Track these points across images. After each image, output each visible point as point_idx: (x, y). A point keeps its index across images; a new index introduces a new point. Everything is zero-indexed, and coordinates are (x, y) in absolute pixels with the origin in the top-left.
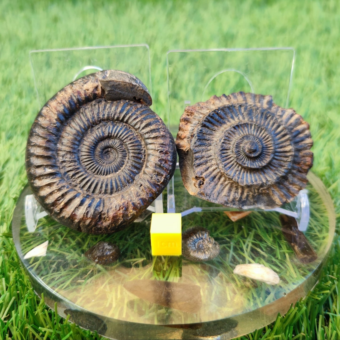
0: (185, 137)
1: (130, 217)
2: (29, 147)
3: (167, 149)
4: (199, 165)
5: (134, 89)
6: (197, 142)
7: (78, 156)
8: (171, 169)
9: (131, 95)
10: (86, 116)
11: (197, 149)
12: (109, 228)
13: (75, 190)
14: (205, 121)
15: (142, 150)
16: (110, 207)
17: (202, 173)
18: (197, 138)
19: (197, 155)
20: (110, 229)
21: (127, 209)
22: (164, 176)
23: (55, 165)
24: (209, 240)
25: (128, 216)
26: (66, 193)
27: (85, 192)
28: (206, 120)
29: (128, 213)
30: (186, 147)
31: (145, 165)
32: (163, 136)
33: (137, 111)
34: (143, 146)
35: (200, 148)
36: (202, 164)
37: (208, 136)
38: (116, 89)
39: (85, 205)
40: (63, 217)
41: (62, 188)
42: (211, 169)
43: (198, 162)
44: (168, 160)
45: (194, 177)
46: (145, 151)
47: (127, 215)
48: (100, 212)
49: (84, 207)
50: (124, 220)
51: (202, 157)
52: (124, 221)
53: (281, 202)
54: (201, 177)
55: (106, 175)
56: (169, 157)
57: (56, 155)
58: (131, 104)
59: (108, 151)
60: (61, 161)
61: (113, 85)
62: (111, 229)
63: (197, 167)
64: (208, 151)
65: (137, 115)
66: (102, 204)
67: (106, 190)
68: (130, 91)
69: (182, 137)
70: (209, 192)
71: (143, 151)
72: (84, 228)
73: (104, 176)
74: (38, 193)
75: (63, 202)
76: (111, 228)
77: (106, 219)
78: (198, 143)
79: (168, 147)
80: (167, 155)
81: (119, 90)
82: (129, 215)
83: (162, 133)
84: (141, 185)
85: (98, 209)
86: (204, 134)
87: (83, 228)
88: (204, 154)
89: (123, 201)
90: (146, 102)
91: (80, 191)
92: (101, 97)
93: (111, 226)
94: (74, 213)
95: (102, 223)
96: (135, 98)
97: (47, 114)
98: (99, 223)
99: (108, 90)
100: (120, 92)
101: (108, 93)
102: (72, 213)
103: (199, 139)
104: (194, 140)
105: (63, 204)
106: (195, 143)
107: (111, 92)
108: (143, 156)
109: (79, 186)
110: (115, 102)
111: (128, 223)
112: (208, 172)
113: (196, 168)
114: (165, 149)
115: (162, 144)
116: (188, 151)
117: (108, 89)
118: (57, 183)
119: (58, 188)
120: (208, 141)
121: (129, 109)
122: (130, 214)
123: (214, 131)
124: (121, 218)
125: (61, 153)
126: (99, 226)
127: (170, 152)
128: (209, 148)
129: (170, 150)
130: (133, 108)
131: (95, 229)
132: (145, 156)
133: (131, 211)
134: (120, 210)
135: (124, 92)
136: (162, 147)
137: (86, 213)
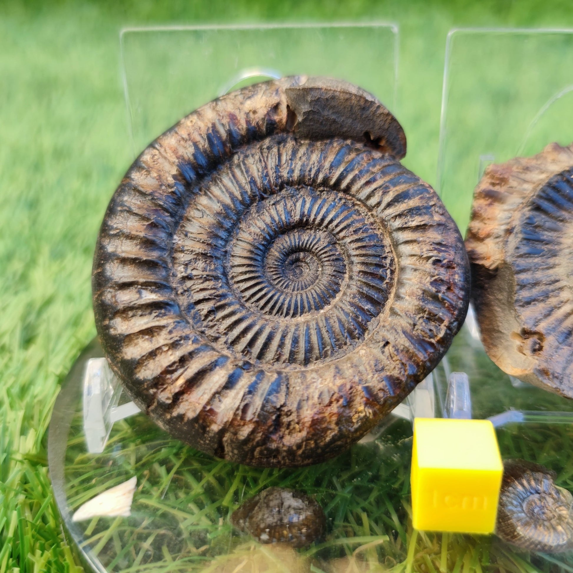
1: (356, 426)
2: (103, 239)
6: (522, 246)
18: (521, 236)
19: (523, 276)
21: (349, 404)
36: (534, 300)
37: (546, 233)
39: (240, 389)
40: (181, 417)
43: (525, 294)
51: (536, 284)
55: (294, 315)
62: (305, 456)
63: (523, 306)
64: (548, 268)
70: (558, 370)
74: (118, 352)
86: (537, 227)
88: (539, 275)
89: (339, 382)
97: (151, 164)
98: (274, 437)
104: (514, 241)
106: (517, 248)
112: (551, 319)
113: (522, 309)
120: (547, 244)
123: (562, 221)
125: (183, 257)
136: (440, 251)
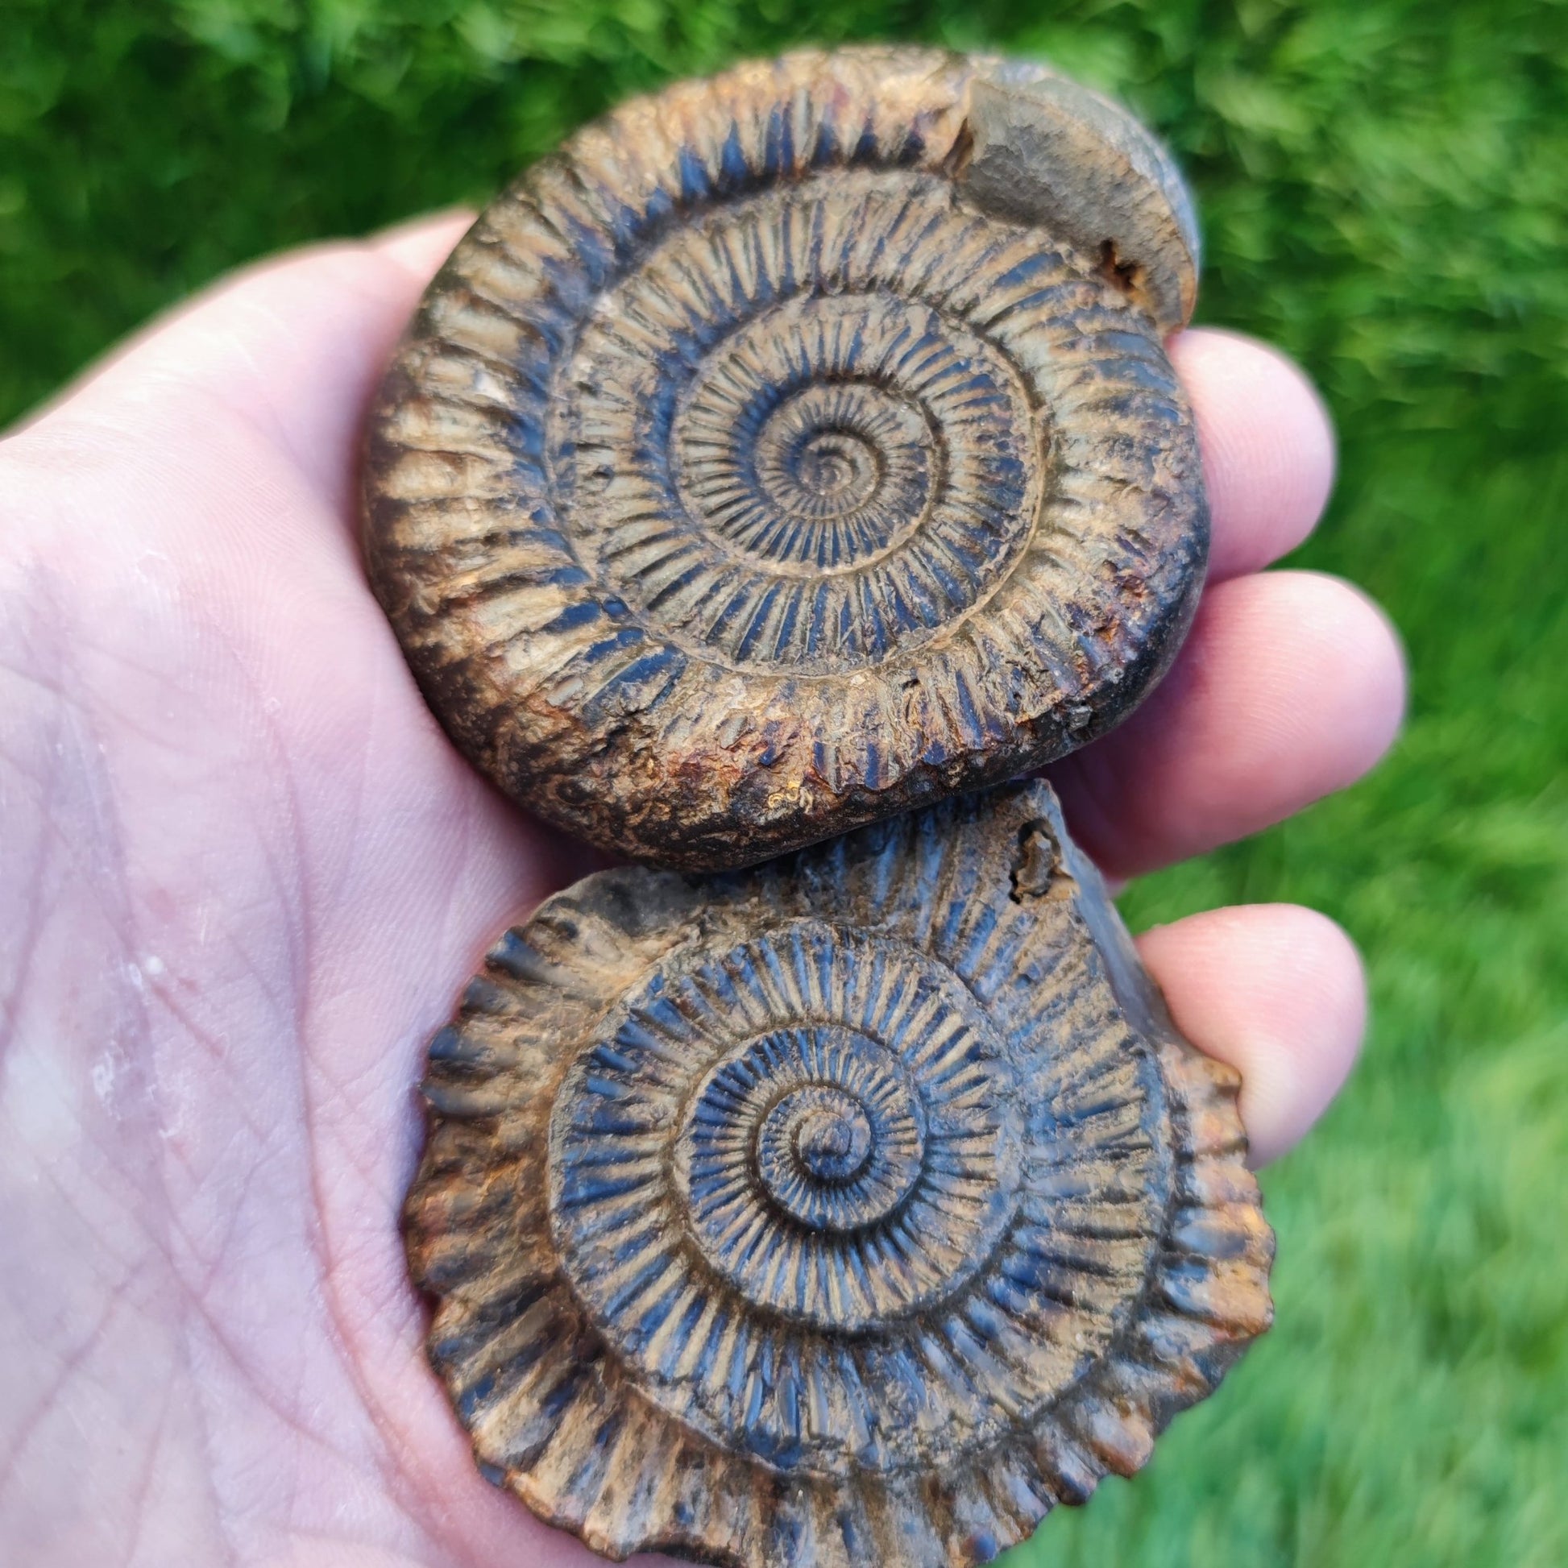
3: (1146, 570)
5: (1126, 198)
7: (673, 402)
8: (1115, 680)
9: (1096, 225)
10: (818, 225)
12: (635, 820)
13: (568, 549)
15: (1013, 518)
16: (697, 710)
20: (635, 829)
22: (1058, 696)
23: (537, 380)
25: (765, 805)
26: (514, 537)
27: (614, 585)
29: (771, 788)
31: (984, 600)
32: (1158, 494)
33: (1090, 318)
34: (1026, 502)
38: (1032, 153)
39: (576, 642)
41: (510, 507)
44: (1122, 626)
46: (1023, 530)
47: (760, 798)
48: (632, 708)
49: (565, 648)
50: (733, 810)
52: (731, 822)
56: (1136, 615)
57: (569, 339)
58: (1073, 273)
59: (836, 452)
60: (576, 378)
61: (1031, 126)
65: (1077, 332)
66: (662, 679)
67: (720, 626)
68: (1102, 200)
71: (1014, 527)
72: (511, 759)
73: (753, 555)
75: (476, 574)
76: (642, 824)
77: (644, 765)
79: (1154, 564)
80: (1126, 597)
81: (1046, 165)
82: (771, 804)
83: (1161, 479)
84: (915, 682)
85: (632, 692)
87: (506, 757)
91: (590, 566)
92: (938, 170)
93: (651, 812)
94: (497, 653)
95: (612, 776)
96: (1108, 247)
99: (991, 142)
100: (1045, 179)
101: (985, 163)
102: (490, 648)
105: (469, 581)
107: (999, 161)
108: (1003, 549)
109: (598, 539)
110: (995, 225)
111: (744, 841)
114: (1136, 560)
115: (1136, 534)
117: (995, 135)
118: (500, 469)
119: (490, 496)
121: (1050, 289)
122: (779, 797)
124: (721, 794)
126: (589, 785)
127: (1152, 593)
129: (1158, 583)
130: (1073, 294)
131: (561, 789)
132: (1010, 554)
133: (795, 783)
134: (735, 748)
135: (1065, 191)
137: (558, 677)
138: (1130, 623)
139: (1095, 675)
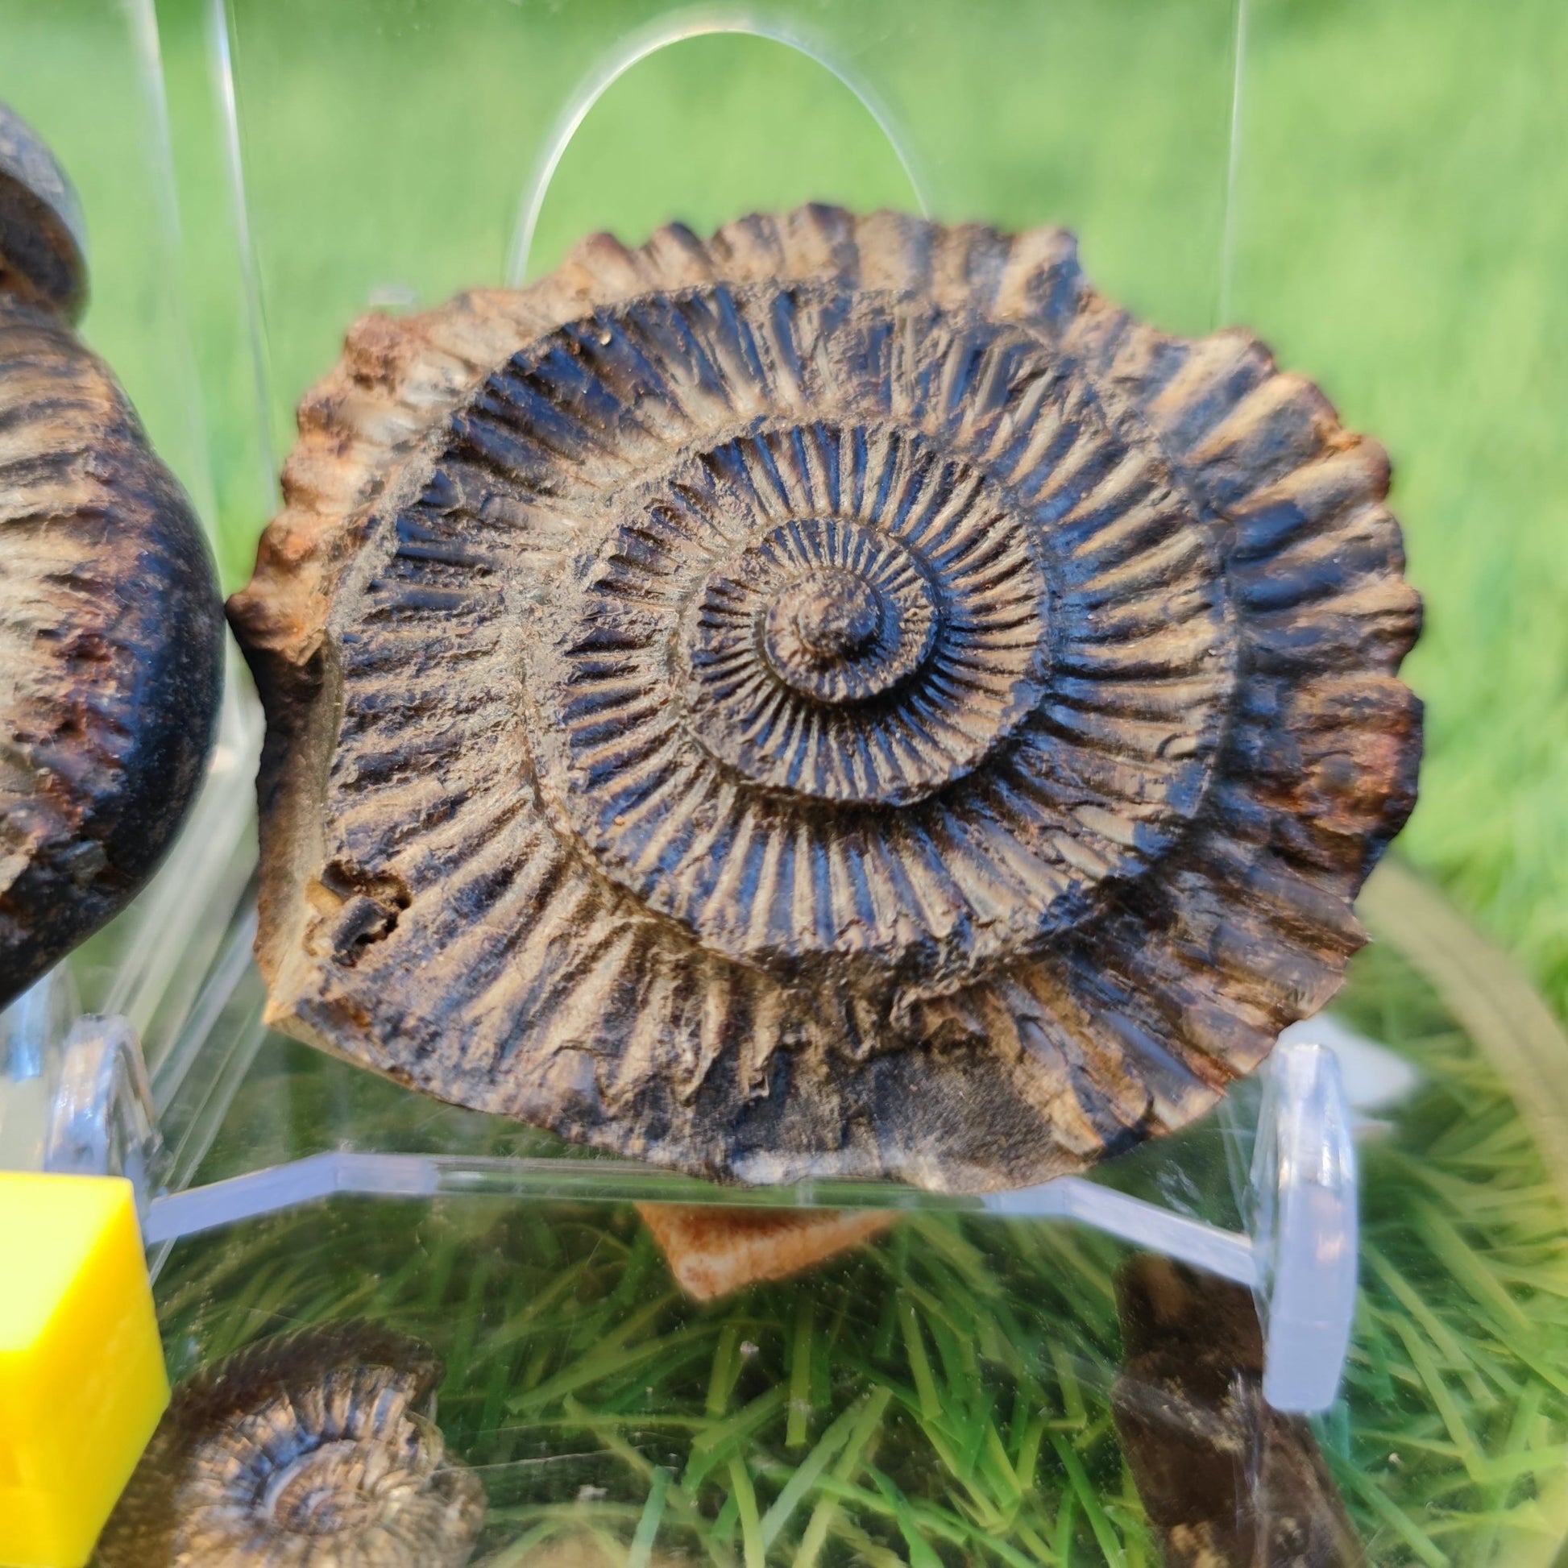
0: (309, 554)
3: (103, 621)
4: (376, 774)
8: (115, 788)
11: (382, 637)
14: (478, 412)
17: (390, 844)
22: (31, 843)
24: (404, 1450)
28: (486, 402)
30: (308, 630)
32: (86, 515)
35: (414, 634)
42: (474, 816)
44: (94, 712)
45: (319, 867)
53: (1099, 1128)
54: (384, 879)
56: (110, 689)
69: (291, 554)
78: (392, 593)
80: (90, 669)
90: (39, 278)
103: (409, 560)
114: (82, 615)
115: (71, 579)
116: (315, 664)
127: (122, 647)
128: (486, 633)
129: (128, 632)
138: (105, 701)
139: (77, 793)
